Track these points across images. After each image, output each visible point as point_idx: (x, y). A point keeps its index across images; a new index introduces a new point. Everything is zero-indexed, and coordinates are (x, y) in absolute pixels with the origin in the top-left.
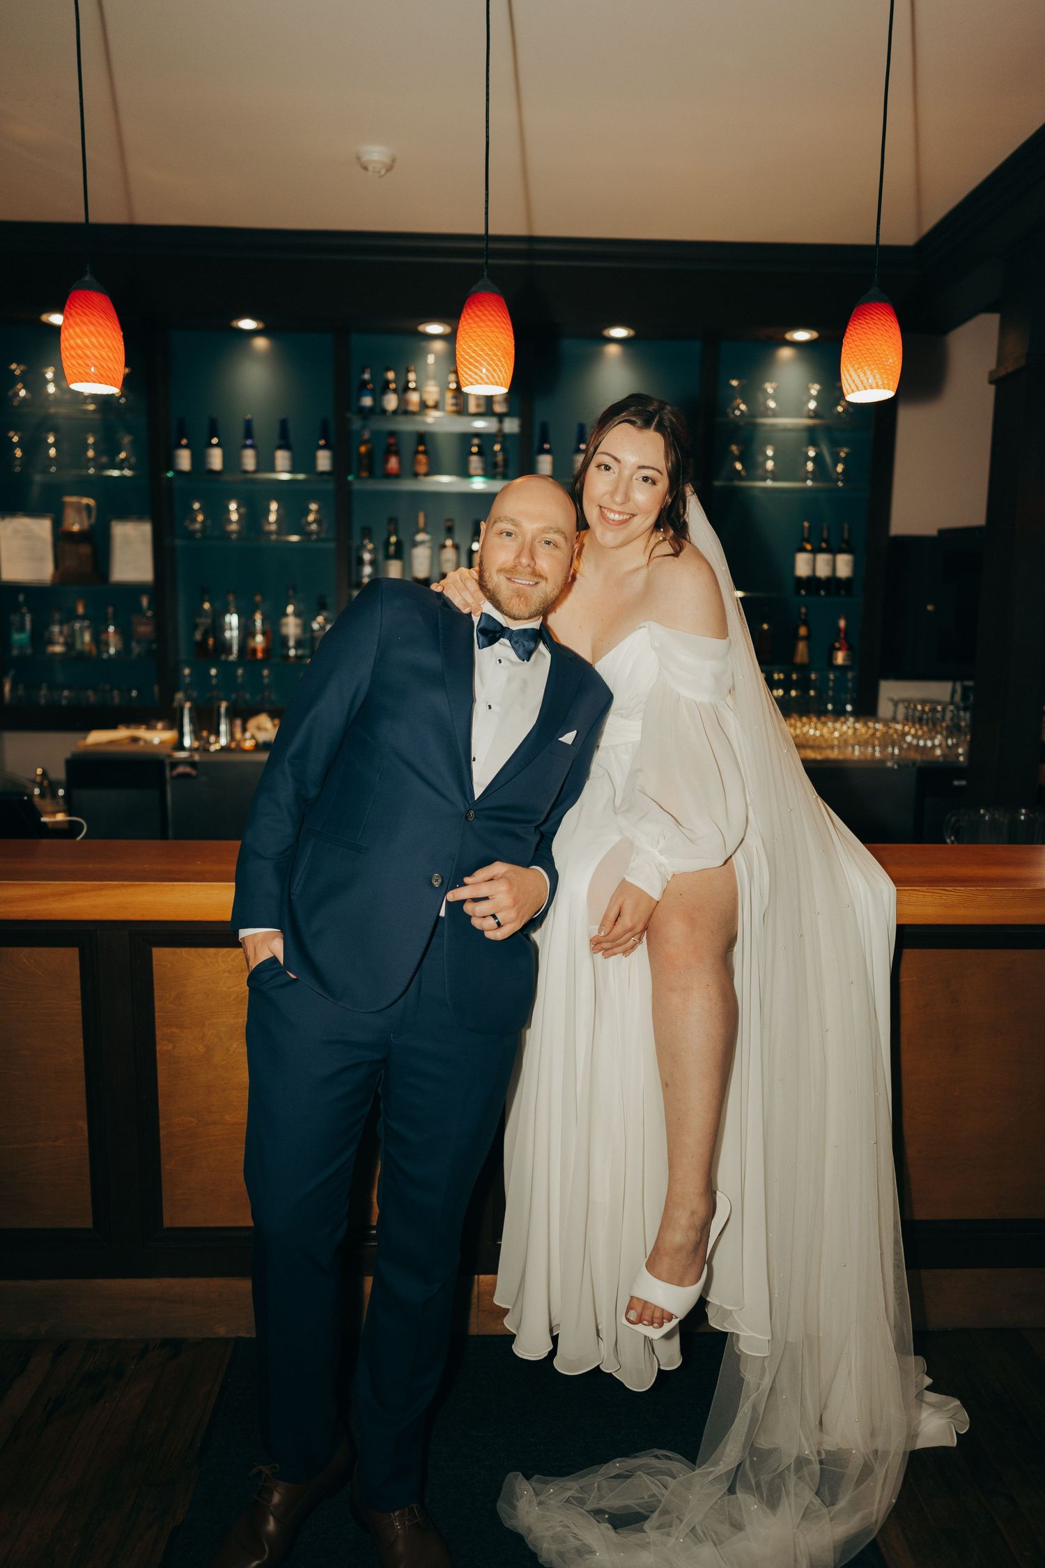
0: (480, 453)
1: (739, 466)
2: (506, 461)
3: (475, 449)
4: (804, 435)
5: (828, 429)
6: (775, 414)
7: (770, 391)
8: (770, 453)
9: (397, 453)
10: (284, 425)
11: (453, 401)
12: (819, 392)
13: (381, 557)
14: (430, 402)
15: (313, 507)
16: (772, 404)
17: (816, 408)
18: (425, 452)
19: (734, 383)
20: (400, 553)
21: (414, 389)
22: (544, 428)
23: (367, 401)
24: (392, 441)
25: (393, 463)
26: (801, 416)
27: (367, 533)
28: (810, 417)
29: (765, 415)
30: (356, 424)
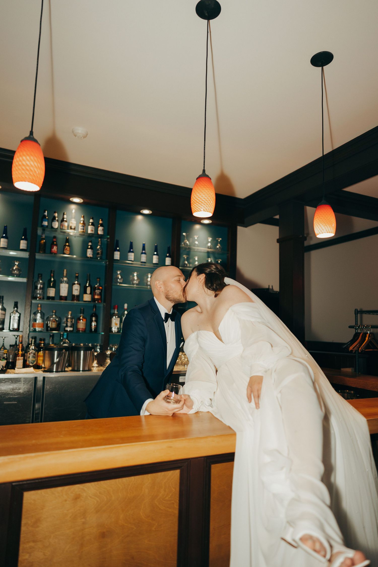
0: (91, 248)
1: (186, 262)
2: (102, 252)
3: (89, 247)
4: (206, 254)
5: (213, 253)
6: (198, 246)
7: (196, 238)
8: (196, 259)
9: (56, 245)
10: (5, 228)
11: (82, 228)
12: (211, 240)
13: (46, 286)
14: (73, 227)
15: (17, 263)
16: (197, 243)
17: (210, 245)
18: (68, 246)
19: (184, 234)
20: (56, 286)
21: (66, 221)
22: (117, 241)
23: (46, 223)
24: (55, 240)
25: (55, 248)
26: (206, 248)
27: (40, 276)
28: (208, 248)
29: (195, 246)
30: (39, 232)
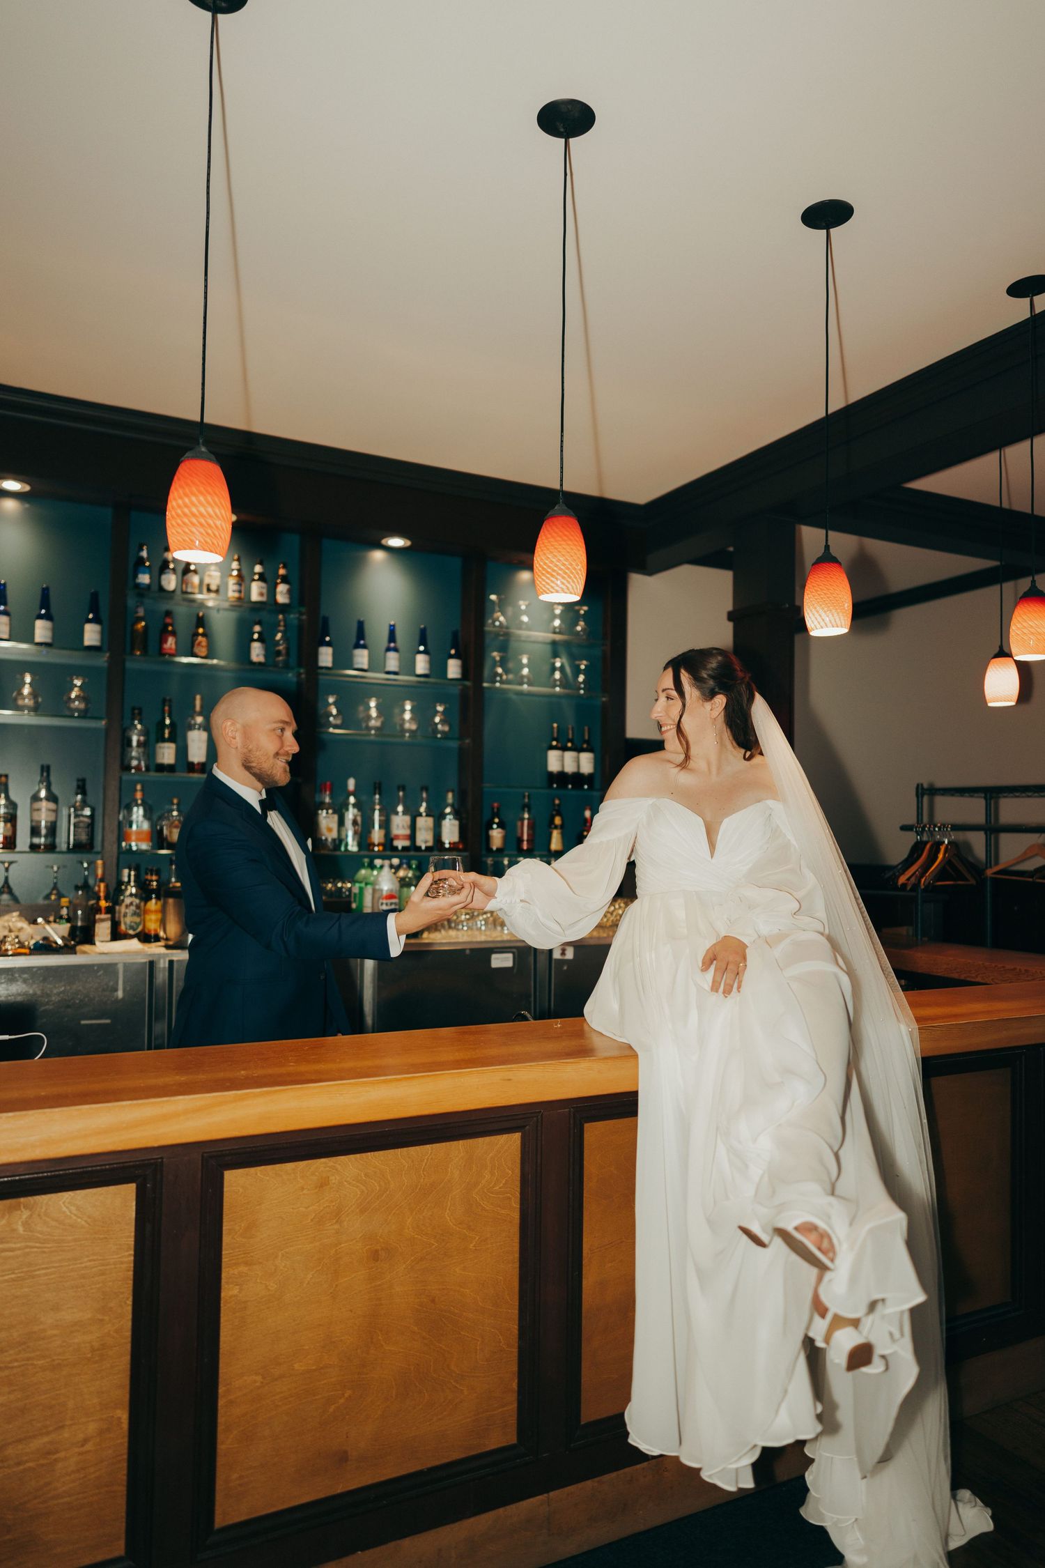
0: (260, 640)
1: (500, 670)
2: (288, 649)
3: (256, 636)
4: (548, 648)
5: (567, 644)
6: (529, 629)
7: (523, 607)
8: (525, 661)
9: (173, 633)
10: (45, 593)
11: (236, 587)
12: (562, 611)
13: (153, 737)
14: (213, 587)
15: (78, 682)
16: (525, 619)
17: (560, 625)
18: (204, 635)
19: (493, 597)
20: (178, 738)
21: (195, 572)
22: (326, 621)
23: (144, 579)
24: (168, 620)
25: (170, 643)
26: (545, 632)
27: (138, 713)
28: (555, 633)
29: (520, 628)
30: (131, 602)
